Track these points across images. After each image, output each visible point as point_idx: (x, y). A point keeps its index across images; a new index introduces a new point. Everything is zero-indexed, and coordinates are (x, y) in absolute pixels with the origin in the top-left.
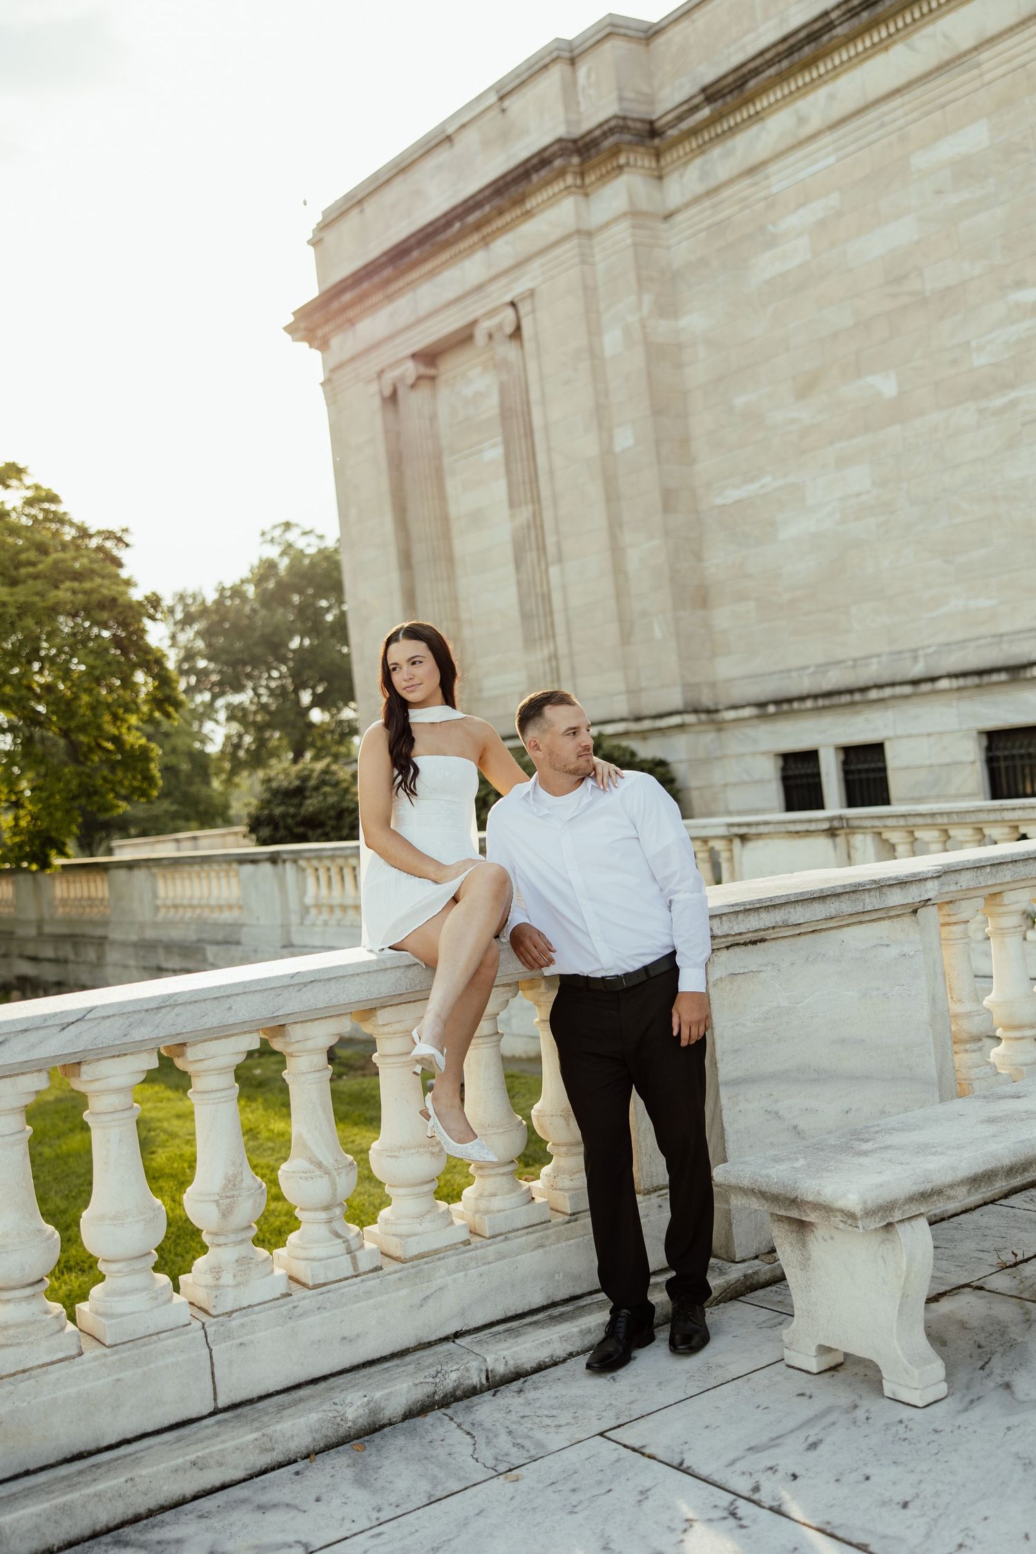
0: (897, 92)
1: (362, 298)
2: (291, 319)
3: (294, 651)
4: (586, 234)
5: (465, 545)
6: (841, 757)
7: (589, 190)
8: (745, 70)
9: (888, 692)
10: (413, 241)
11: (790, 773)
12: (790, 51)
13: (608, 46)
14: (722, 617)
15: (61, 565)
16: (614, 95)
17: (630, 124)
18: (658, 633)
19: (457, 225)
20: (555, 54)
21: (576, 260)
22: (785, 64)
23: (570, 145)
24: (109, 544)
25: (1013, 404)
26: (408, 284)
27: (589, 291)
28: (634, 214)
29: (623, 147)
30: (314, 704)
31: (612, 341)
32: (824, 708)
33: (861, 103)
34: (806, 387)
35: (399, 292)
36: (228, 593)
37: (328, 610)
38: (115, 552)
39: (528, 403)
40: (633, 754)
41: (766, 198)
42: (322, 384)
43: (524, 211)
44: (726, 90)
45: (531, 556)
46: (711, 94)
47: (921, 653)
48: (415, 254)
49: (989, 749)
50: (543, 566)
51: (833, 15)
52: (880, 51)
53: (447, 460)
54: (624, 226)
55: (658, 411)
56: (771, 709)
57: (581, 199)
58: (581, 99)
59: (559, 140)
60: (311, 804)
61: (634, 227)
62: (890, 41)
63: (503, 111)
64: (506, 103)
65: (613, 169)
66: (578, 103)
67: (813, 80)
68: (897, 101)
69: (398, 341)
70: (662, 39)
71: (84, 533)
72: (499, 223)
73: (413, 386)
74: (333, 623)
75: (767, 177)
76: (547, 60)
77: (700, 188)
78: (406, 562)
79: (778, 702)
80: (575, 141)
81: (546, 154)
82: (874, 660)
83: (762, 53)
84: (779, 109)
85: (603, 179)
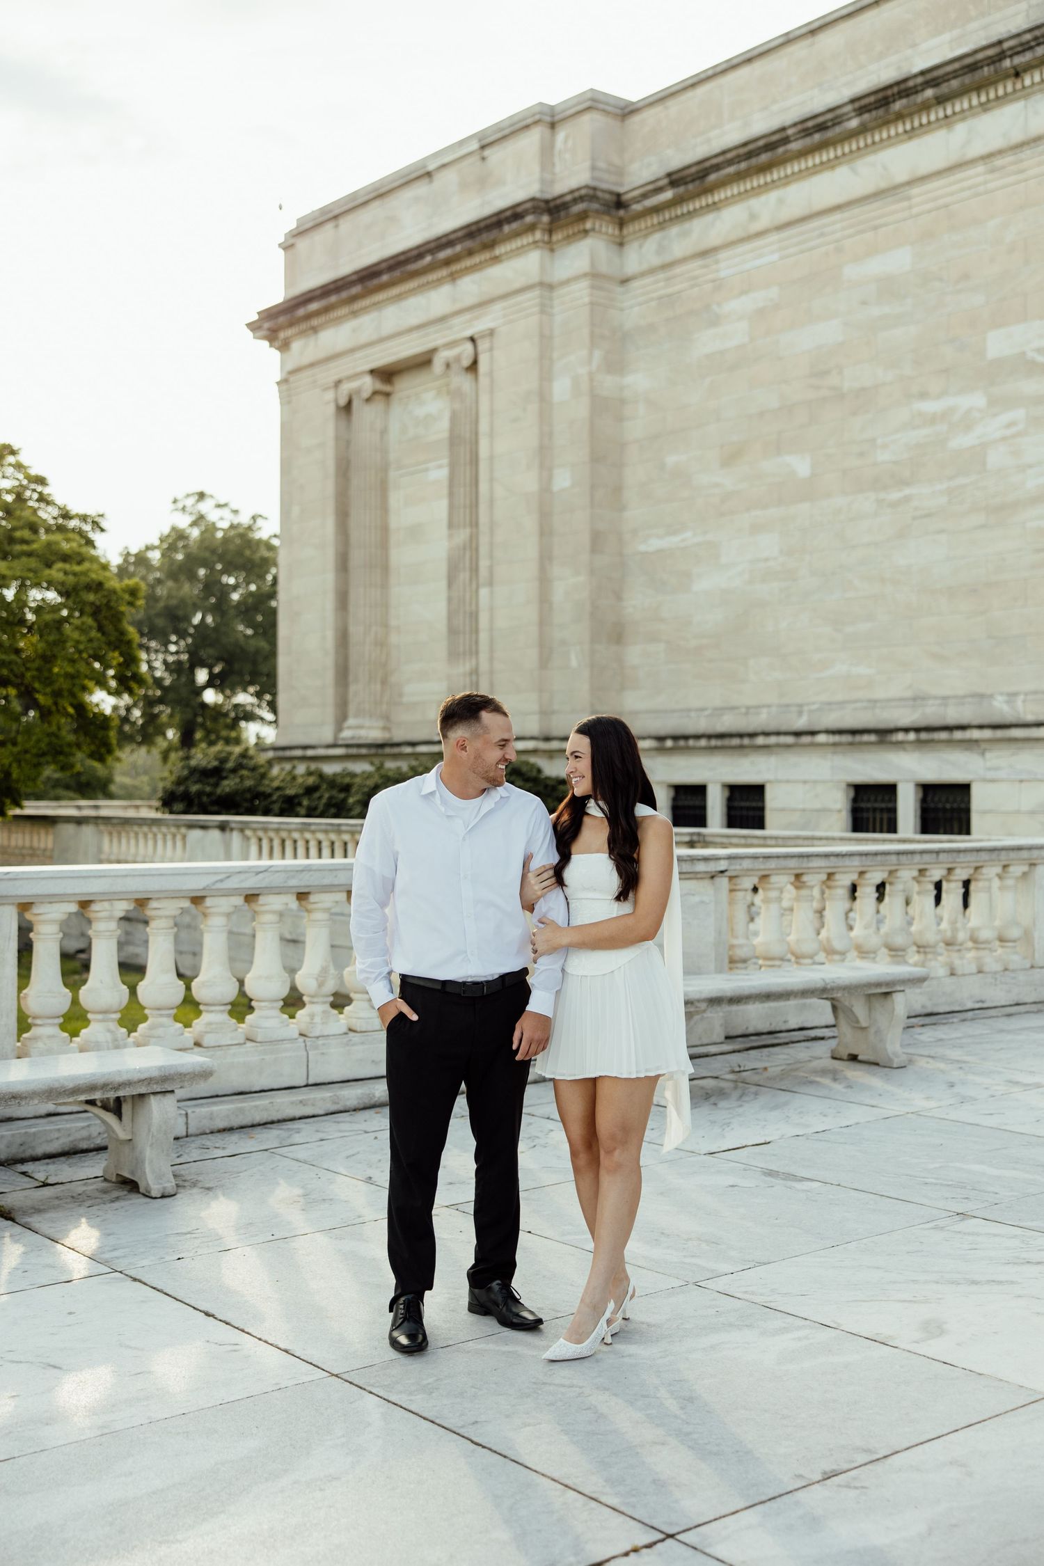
0: (838, 208)
1: (327, 310)
2: (256, 317)
3: (195, 627)
4: (548, 287)
5: (402, 556)
6: (727, 793)
7: (555, 247)
8: (707, 164)
9: (773, 740)
10: (384, 266)
11: (680, 803)
12: (750, 155)
13: (586, 118)
14: (634, 654)
15: (53, 547)
16: (587, 164)
17: (600, 194)
18: (574, 663)
19: (428, 259)
20: (537, 117)
21: (536, 309)
22: (743, 165)
23: (542, 205)
24: (87, 527)
25: (907, 499)
26: (374, 304)
27: (545, 340)
28: (595, 276)
29: (590, 214)
30: (210, 684)
31: (561, 388)
32: (716, 748)
33: (806, 212)
34: (731, 458)
35: (365, 310)
36: (132, 559)
37: (235, 588)
38: (91, 535)
39: (477, 434)
40: (539, 771)
41: (713, 281)
42: (278, 383)
43: (493, 255)
44: (689, 179)
45: (464, 576)
46: (675, 179)
47: (806, 708)
48: (385, 278)
49: (855, 800)
50: (474, 586)
51: (790, 132)
52: (827, 169)
53: (393, 474)
54: (584, 284)
55: (596, 459)
56: (669, 743)
57: (547, 253)
58: (556, 160)
59: (533, 199)
60: (228, 785)
61: (593, 287)
62: (837, 162)
63: (483, 159)
64: (487, 152)
65: (579, 232)
66: (553, 165)
67: (766, 184)
68: (837, 216)
69: (358, 355)
70: (636, 119)
71: (66, 515)
72: (468, 262)
73: (368, 400)
74: (239, 603)
75: (717, 262)
76: (529, 121)
77: (656, 261)
78: (343, 564)
79: (675, 738)
80: (547, 202)
81: (519, 210)
82: (765, 710)
83: (724, 152)
84: (736, 202)
85: (569, 239)
